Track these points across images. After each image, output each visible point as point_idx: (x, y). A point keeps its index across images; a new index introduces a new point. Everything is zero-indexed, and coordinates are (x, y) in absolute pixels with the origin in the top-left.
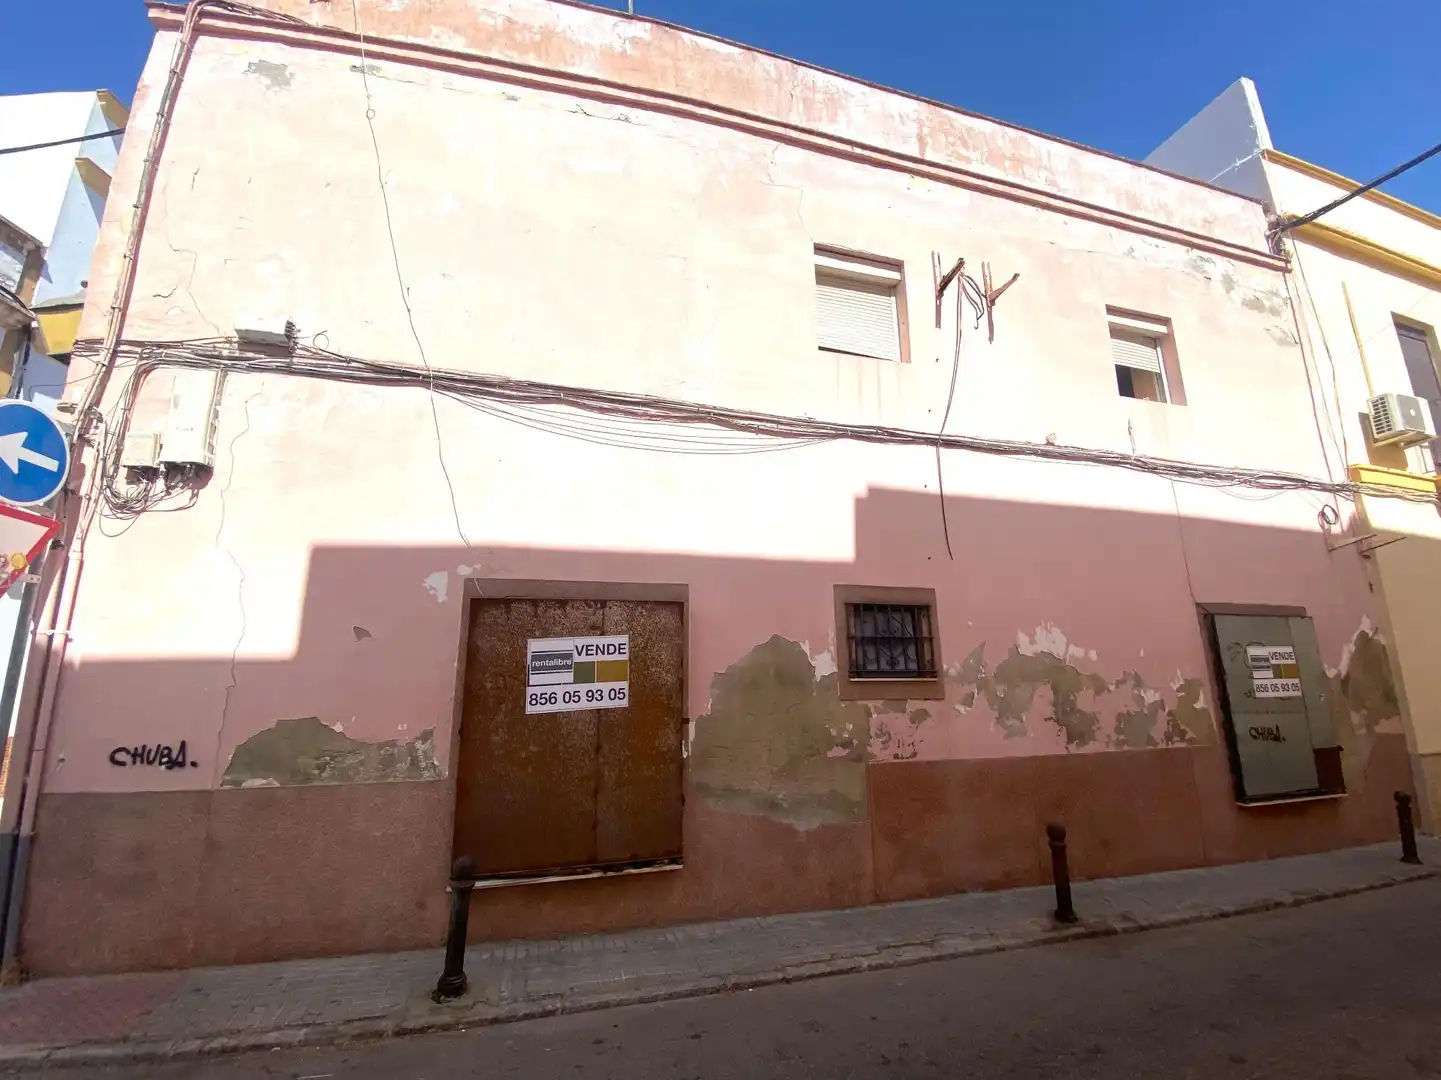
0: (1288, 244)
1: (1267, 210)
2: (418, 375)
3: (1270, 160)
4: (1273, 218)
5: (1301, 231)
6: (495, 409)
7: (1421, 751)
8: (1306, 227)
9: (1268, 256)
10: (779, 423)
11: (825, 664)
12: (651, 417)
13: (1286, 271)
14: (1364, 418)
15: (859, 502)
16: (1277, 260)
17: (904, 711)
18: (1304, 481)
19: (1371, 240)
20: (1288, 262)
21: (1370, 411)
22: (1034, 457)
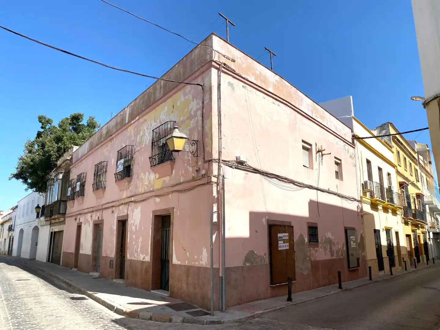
0: (355, 141)
1: (352, 131)
2: (259, 171)
3: (354, 119)
4: (353, 134)
5: (359, 140)
6: (269, 180)
7: (368, 259)
8: (361, 140)
9: (350, 143)
10: (299, 184)
11: (306, 240)
12: (285, 182)
13: (354, 148)
14: (363, 184)
15: (309, 203)
16: (353, 145)
17: (314, 250)
18: (355, 199)
19: (375, 149)
20: (355, 146)
21: (363, 183)
22: (327, 193)
